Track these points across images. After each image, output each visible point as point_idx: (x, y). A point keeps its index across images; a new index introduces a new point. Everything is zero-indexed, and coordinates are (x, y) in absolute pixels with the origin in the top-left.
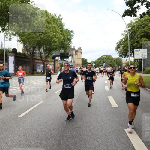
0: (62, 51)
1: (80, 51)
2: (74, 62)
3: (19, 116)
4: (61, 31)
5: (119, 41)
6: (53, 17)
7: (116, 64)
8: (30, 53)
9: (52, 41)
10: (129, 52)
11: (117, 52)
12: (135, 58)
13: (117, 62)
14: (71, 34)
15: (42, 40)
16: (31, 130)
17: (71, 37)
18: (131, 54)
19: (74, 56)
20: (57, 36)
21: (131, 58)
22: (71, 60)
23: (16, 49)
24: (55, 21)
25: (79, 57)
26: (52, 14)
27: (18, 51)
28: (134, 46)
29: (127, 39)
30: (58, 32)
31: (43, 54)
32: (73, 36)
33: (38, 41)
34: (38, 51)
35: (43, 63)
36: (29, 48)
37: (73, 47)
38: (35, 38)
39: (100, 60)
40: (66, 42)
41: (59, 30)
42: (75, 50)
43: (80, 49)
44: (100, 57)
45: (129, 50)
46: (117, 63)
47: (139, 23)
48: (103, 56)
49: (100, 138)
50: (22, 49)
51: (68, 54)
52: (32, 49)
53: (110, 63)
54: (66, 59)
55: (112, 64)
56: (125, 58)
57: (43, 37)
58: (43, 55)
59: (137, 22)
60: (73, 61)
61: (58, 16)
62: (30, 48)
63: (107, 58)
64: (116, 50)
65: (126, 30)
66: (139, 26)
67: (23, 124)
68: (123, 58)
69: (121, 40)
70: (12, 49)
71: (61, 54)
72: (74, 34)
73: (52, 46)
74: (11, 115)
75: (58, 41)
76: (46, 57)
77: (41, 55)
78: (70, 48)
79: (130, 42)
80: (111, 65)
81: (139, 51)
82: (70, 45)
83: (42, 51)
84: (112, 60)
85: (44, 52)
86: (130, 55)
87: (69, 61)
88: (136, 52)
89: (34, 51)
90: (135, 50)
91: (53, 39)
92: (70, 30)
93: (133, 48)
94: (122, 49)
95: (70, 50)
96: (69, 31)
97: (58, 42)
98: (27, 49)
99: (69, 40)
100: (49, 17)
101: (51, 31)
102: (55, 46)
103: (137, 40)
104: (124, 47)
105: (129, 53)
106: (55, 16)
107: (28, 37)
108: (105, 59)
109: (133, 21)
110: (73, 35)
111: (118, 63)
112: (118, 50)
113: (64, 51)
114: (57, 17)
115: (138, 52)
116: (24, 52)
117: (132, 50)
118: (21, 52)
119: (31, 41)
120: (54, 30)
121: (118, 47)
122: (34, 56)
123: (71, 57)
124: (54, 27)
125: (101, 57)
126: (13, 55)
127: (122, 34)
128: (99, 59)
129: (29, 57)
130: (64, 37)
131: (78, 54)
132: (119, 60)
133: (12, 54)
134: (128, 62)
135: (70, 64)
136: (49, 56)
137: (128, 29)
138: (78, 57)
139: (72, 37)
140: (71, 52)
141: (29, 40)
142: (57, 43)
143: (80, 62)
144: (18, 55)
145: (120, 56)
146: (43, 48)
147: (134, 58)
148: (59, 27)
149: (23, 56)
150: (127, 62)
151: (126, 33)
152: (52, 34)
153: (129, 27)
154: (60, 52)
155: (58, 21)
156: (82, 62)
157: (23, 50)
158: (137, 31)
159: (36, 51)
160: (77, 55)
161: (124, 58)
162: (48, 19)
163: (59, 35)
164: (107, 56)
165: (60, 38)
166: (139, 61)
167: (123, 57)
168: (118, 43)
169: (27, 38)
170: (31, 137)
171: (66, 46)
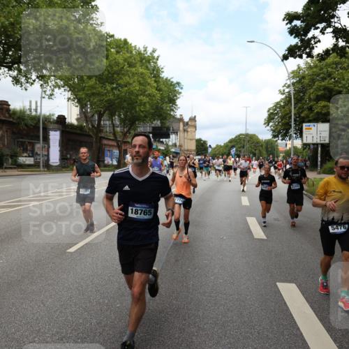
0: (157, 123)
1: (193, 123)
2: (180, 146)
3: (69, 251)
4: (155, 81)
5: (272, 106)
6: (140, 53)
7: (264, 152)
8: (93, 126)
9: (137, 102)
10: (293, 129)
11: (268, 128)
12: (305, 141)
13: (267, 148)
14: (177, 89)
15: (116, 100)
16: (91, 279)
17: (176, 96)
18: (295, 134)
19: (181, 134)
20: (147, 93)
21: (295, 141)
22: (174, 142)
23: (64, 116)
24: (144, 61)
25: (190, 137)
26: (137, 47)
27: (68, 120)
28: (303, 118)
29: (290, 101)
30: (149, 84)
31: (118, 127)
32: (181, 93)
33: (108, 100)
34: (107, 123)
35: (119, 147)
36: (90, 115)
37: (178, 117)
38: (103, 95)
39: (232, 144)
40: (164, 106)
41: (151, 81)
42: (184, 122)
43: (193, 119)
44: (233, 137)
45: (293, 125)
46: (267, 151)
47: (315, 70)
48: (239, 136)
49: (226, 299)
50: (76, 117)
51: (168, 129)
52: (96, 117)
53: (253, 151)
54: (164, 140)
55: (257, 152)
56: (284, 141)
57: (118, 93)
58: (119, 129)
59: (310, 67)
60: (178, 144)
61: (149, 50)
62: (93, 116)
63: (248, 138)
64: (265, 124)
65: (289, 82)
66: (315, 77)
67: (76, 266)
68: (279, 141)
69: (277, 103)
70: (56, 116)
71: (154, 128)
72: (182, 88)
73: (136, 111)
74: (52, 248)
75: (148, 102)
76: (125, 135)
77: (114, 130)
78: (174, 117)
79: (295, 108)
80: (254, 155)
81: (313, 128)
82: (173, 110)
83: (117, 122)
84: (257, 143)
85: (121, 124)
86: (294, 136)
87: (170, 143)
88: (306, 129)
89: (99, 120)
90: (304, 125)
91: (140, 98)
92: (175, 82)
93: (301, 121)
94: (279, 122)
95: (172, 122)
96: (172, 82)
97: (150, 104)
98: (86, 117)
99: (172, 101)
100: (131, 52)
101: (134, 82)
102: (142, 112)
103: (308, 104)
104: (283, 118)
105: (292, 131)
106: (145, 50)
107: (89, 92)
108: (244, 141)
109: (303, 66)
110: (180, 91)
111: (270, 149)
112: (271, 124)
113: (161, 123)
114: (149, 54)
115: (311, 129)
116: (80, 123)
117: (299, 125)
118: (75, 122)
119: (95, 100)
120: (141, 79)
121: (270, 118)
122: (101, 131)
123: (174, 135)
124: (142, 74)
125: (236, 137)
126: (59, 129)
127: (280, 91)
128: (231, 141)
129: (91, 133)
130: (161, 94)
131: (189, 130)
132: (272, 144)
133: (56, 126)
134: (290, 149)
135: (173, 150)
136: (130, 133)
137: (292, 81)
138: (190, 135)
139: (178, 96)
140: (175, 126)
141: (92, 99)
142: (148, 106)
143: (193, 146)
144: (67, 130)
145: (274, 136)
146: (119, 116)
147: (302, 140)
148: (151, 74)
149: (79, 132)
150: (288, 148)
151: (287, 90)
152: (138, 88)
153: (293, 78)
154: (153, 125)
155: (149, 63)
156: (197, 146)
157: (77, 120)
158: (310, 85)
159: (105, 122)
160: (187, 132)
161: (282, 140)
162: (131, 57)
163: (151, 90)
164: (247, 135)
165: (154, 96)
166: (312, 147)
167: (280, 138)
168: (269, 109)
169: (87, 95)
170: (91, 291)
171: (164, 113)
